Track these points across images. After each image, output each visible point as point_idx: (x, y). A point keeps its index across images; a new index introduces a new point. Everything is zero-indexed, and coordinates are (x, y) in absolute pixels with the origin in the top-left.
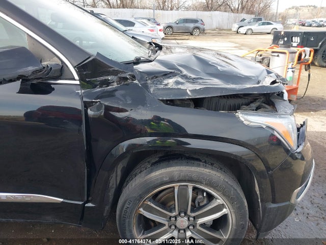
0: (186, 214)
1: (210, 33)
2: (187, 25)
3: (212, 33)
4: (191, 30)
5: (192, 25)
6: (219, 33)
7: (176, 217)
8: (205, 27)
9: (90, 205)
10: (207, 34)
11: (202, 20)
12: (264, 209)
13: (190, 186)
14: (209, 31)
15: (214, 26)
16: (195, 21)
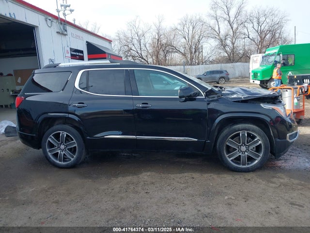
0: (245, 145)
1: (233, 81)
2: (213, 75)
3: (236, 81)
4: (217, 80)
5: (218, 76)
6: (242, 81)
7: (240, 146)
8: (229, 76)
9: (209, 141)
10: (231, 82)
11: (226, 71)
12: (276, 141)
13: (246, 132)
14: (233, 80)
15: (237, 75)
16: (221, 72)
